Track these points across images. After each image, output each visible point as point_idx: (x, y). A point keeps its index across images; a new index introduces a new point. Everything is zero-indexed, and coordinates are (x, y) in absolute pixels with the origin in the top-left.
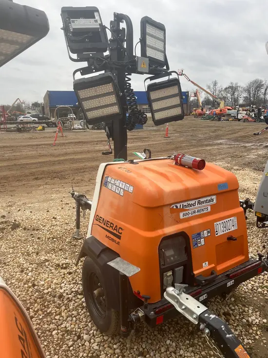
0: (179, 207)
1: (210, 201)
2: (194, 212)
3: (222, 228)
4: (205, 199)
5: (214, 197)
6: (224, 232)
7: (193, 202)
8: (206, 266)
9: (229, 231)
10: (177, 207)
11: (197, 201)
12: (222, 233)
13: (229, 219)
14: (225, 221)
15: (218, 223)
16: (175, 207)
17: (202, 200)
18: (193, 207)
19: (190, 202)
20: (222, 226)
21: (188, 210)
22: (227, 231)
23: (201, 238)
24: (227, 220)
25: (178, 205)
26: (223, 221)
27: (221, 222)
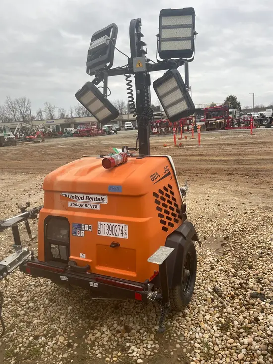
0: (68, 196)
1: (99, 199)
2: (82, 205)
3: (106, 231)
4: (95, 196)
5: (105, 197)
6: (109, 236)
7: (81, 195)
8: (83, 257)
9: (114, 236)
10: (66, 195)
11: (85, 196)
12: (106, 235)
13: (117, 225)
14: (112, 224)
15: (103, 223)
16: (64, 195)
17: (91, 196)
18: (81, 200)
19: (79, 195)
20: (107, 228)
21: (76, 201)
22: (112, 236)
23: (81, 230)
24: (115, 224)
25: (67, 195)
26: (109, 224)
27: (106, 224)
